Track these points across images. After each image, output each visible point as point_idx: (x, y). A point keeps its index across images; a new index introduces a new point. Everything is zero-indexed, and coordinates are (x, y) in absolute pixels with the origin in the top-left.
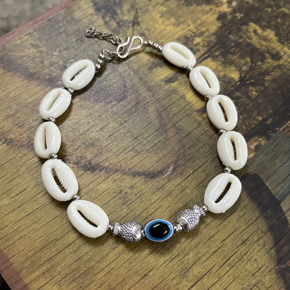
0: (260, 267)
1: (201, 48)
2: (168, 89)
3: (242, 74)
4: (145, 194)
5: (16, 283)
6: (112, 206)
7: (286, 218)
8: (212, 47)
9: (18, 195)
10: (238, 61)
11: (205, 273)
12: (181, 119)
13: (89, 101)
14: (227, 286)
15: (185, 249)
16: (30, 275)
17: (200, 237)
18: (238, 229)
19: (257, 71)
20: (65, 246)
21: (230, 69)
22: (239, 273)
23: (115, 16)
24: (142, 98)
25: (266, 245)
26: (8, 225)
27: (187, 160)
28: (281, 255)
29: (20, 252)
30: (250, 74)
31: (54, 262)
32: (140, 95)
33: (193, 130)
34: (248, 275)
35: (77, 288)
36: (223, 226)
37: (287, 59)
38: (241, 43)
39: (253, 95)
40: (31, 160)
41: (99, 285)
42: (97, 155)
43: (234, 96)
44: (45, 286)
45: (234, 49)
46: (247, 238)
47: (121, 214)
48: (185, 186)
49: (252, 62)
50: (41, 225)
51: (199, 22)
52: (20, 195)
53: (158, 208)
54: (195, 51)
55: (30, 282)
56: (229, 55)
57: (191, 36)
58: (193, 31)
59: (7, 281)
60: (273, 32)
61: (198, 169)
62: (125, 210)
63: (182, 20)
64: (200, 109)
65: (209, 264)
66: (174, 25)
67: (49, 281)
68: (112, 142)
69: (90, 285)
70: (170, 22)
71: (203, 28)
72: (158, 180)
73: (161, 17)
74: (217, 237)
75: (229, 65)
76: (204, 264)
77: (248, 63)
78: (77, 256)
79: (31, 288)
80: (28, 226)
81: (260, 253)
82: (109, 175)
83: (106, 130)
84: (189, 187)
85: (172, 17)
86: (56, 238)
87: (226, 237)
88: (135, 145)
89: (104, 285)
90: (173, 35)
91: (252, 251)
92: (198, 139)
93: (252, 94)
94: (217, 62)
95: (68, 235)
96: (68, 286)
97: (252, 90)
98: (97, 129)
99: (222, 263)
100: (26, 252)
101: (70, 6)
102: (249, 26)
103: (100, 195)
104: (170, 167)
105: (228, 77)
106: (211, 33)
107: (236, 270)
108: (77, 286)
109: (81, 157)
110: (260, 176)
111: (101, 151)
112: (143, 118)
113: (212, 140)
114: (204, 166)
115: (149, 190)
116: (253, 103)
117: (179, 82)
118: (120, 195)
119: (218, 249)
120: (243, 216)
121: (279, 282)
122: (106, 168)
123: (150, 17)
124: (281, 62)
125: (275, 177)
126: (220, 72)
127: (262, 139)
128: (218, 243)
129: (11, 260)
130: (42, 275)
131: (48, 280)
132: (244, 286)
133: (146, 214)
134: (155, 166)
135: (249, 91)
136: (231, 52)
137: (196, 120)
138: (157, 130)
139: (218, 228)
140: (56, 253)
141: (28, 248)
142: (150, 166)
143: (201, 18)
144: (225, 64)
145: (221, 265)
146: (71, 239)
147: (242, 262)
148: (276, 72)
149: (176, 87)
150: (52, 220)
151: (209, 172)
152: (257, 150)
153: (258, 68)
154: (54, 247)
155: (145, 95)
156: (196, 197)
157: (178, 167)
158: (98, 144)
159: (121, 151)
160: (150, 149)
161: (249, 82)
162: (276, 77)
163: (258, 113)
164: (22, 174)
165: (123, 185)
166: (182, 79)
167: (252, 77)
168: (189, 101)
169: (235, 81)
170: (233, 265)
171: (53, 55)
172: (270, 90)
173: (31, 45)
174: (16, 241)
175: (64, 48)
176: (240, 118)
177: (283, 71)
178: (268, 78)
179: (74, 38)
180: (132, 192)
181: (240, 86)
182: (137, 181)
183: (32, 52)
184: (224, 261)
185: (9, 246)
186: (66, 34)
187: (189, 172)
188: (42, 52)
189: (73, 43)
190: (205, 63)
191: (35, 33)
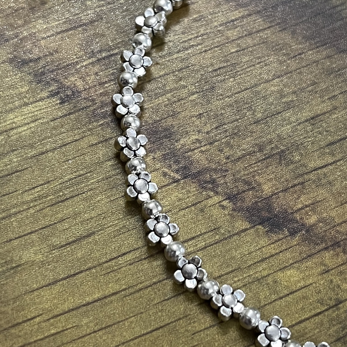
9: (69, 244)
42: (289, 188)
50: (118, 340)
80: (85, 333)
82: (313, 251)
83: (324, 125)
98: (302, 117)
103: (281, 298)
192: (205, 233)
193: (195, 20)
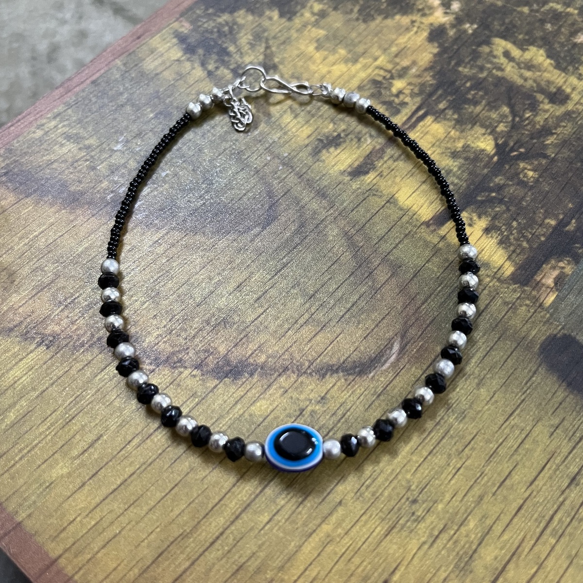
1: (407, 100)
2: (360, 188)
3: (500, 139)
4: (352, 410)
8: (431, 95)
9: (85, 451)
10: (486, 114)
12: (397, 245)
13: (204, 233)
15: (457, 513)
17: (482, 483)
18: (556, 455)
19: (527, 130)
20: (204, 545)
21: (473, 132)
22: (577, 546)
23: (226, 58)
24: (308, 214)
26: (76, 518)
27: (424, 326)
29: (110, 573)
30: (515, 138)
32: (304, 207)
33: (425, 265)
36: (524, 452)
37: (580, 99)
38: (485, 79)
39: (529, 178)
40: (103, 373)
42: (238, 343)
43: (491, 185)
45: (473, 92)
46: (577, 470)
49: (514, 113)
50: (146, 508)
51: (394, 49)
52: (91, 450)
54: (398, 107)
56: (467, 106)
57: (384, 78)
58: (384, 68)
60: (542, 52)
63: (360, 49)
64: (429, 220)
65: (512, 537)
66: (346, 61)
68: (264, 311)
70: (337, 56)
71: (405, 60)
72: (373, 376)
73: (317, 49)
74: (516, 477)
75: (470, 126)
76: (502, 539)
77: (506, 116)
78: (233, 563)
80: (119, 514)
82: (271, 381)
83: (248, 288)
85: (339, 46)
86: (181, 531)
87: (534, 474)
88: (313, 311)
90: (348, 81)
92: (439, 281)
93: (525, 176)
94: (446, 122)
95: (206, 522)
97: (525, 169)
98: (230, 288)
99: (539, 530)
100: (124, 573)
101: (131, 51)
102: (493, 44)
103: (259, 425)
104: (392, 345)
105: (473, 150)
106: (422, 69)
107: (570, 541)
109: (206, 351)
110: (578, 338)
111: (244, 333)
112: (318, 253)
115: (359, 401)
116: (532, 194)
117: (378, 172)
119: (525, 502)
120: (560, 424)
122: (262, 368)
123: (296, 52)
124: (570, 106)
126: (454, 141)
127: (566, 262)
128: (521, 489)
134: (362, 348)
135: (520, 171)
136: (469, 99)
137: (426, 244)
138: (353, 273)
139: (515, 457)
140: (187, 564)
141: (125, 562)
142: (352, 349)
143: (397, 42)
144: (461, 125)
145: (538, 535)
146: (215, 530)
147: (579, 523)
148: (565, 127)
149: (375, 181)
150: (167, 494)
152: (560, 285)
153: (528, 124)
154: (181, 553)
155: (314, 205)
157: (408, 343)
158: (237, 319)
159: (286, 326)
160: (345, 314)
161: (515, 153)
162: (566, 136)
163: (546, 211)
164: (89, 404)
165: (302, 397)
166: (383, 164)
167: (519, 144)
168: (405, 208)
169: (488, 155)
170: (561, 531)
171: (113, 150)
172: (560, 164)
173: (64, 136)
174: (97, 552)
175: (134, 135)
176: (512, 227)
177: (577, 123)
178: (550, 140)
179: (152, 112)
180: (325, 409)
181: (501, 163)
182: (331, 385)
183: (70, 150)
184: (542, 525)
185: (84, 565)
186: (133, 105)
187: (433, 349)
188: (88, 147)
189: (149, 121)
190: (422, 127)
191: (70, 111)
192: (186, 401)
193: (129, 251)
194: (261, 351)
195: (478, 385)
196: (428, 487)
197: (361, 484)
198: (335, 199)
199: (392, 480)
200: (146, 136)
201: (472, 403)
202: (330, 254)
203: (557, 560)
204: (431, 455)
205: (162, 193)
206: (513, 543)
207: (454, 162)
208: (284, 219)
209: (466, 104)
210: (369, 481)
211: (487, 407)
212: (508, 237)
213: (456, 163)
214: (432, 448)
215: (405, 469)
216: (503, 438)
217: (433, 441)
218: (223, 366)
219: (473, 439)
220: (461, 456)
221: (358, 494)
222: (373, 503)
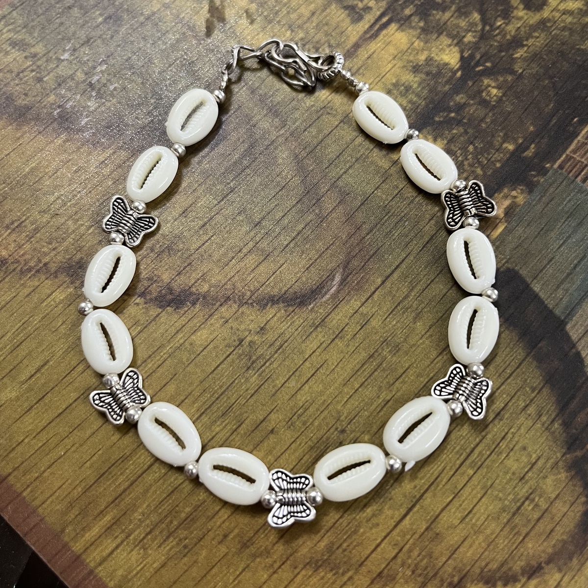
0: (534, 461)
1: (372, 3)
2: (313, 106)
3: (466, 51)
4: (289, 341)
5: (57, 554)
6: (226, 374)
7: (578, 354)
9: (33, 375)
10: (454, 22)
11: (426, 487)
12: (348, 170)
14: (472, 506)
16: (83, 536)
19: (496, 41)
20: (142, 467)
21: (438, 43)
22: (494, 477)
24: (258, 133)
25: (543, 415)
26: (24, 439)
27: (367, 257)
28: (574, 431)
29: (56, 491)
30: (483, 50)
31: (125, 503)
32: (255, 126)
33: (373, 192)
34: (511, 479)
35: (178, 550)
37: (558, 5)
39: (492, 96)
40: (49, 299)
41: (221, 537)
42: (182, 271)
43: (452, 104)
44: (115, 553)
46: (503, 405)
47: (247, 390)
48: (370, 313)
49: (484, 21)
52: (38, 375)
53: (320, 367)
54: (361, 12)
55: (84, 549)
56: (434, 12)
59: (38, 554)
61: (391, 274)
62: (254, 378)
65: (432, 468)
67: (122, 542)
68: (209, 239)
69: (203, 540)
72: (313, 308)
75: (436, 35)
76: (423, 469)
77: (476, 25)
78: (169, 485)
79: (88, 561)
80: (64, 437)
81: (532, 432)
82: (212, 311)
83: (194, 214)
84: (378, 314)
86: (122, 454)
88: (258, 239)
89: (231, 536)
91: (515, 431)
92: (386, 210)
93: (488, 94)
94: (410, 31)
96: (159, 547)
97: (489, 86)
98: (175, 214)
99: (458, 462)
100: (68, 491)
104: (334, 276)
105: (437, 63)
107: (487, 473)
108: (178, 544)
109: (149, 279)
110: (521, 272)
111: (188, 261)
113: (414, 207)
114: (404, 266)
115: (296, 333)
116: (494, 115)
117: (334, 88)
118: (239, 349)
120: (492, 360)
121: (574, 486)
122: (204, 297)
124: (546, 13)
125: (550, 270)
126: (417, 53)
127: (519, 191)
129: (40, 510)
130: (106, 533)
131: (119, 540)
132: (506, 502)
133: (297, 382)
134: (304, 279)
135: (483, 87)
136: (437, 3)
137: (378, 169)
138: (300, 200)
140: (127, 484)
141: (69, 481)
142: (294, 279)
144: (427, 35)
145: (457, 466)
147: (498, 456)
148: (538, 37)
149: (328, 99)
151: (414, 278)
152: (510, 216)
153: (499, 34)
154: (121, 474)
155: (265, 124)
156: (393, 333)
157: (350, 274)
158: (181, 246)
159: (231, 255)
160: (290, 243)
161: (481, 68)
162: (538, 49)
163: (505, 134)
164: (35, 330)
167: (486, 57)
169: (451, 70)
170: (480, 463)
171: (60, 59)
172: (526, 81)
173: (9, 42)
174: (44, 471)
175: (81, 42)
176: (468, 151)
177: (551, 33)
178: (520, 53)
179: (101, 15)
180: (263, 340)
181: (463, 79)
182: (271, 316)
183: (15, 59)
184: (463, 458)
185: (32, 483)
186: (81, 7)
187: (374, 282)
188: (34, 56)
189: (98, 26)
190: (384, 36)
191: (14, 13)
194: (204, 280)
195: (415, 319)
196: (356, 418)
197: (293, 413)
198: (287, 117)
199: (323, 411)
200: (94, 44)
201: (407, 337)
202: (279, 179)
203: (473, 490)
204: (363, 387)
205: (109, 108)
206: (433, 474)
207: (415, 77)
208: (233, 139)
209: (434, 10)
210: (301, 410)
211: (421, 341)
212: (462, 161)
213: (417, 79)
214: (364, 380)
215: (336, 400)
216: (434, 373)
217: (366, 373)
218: (166, 295)
219: (404, 373)
220: (391, 388)
221: (290, 423)
222: (303, 432)
